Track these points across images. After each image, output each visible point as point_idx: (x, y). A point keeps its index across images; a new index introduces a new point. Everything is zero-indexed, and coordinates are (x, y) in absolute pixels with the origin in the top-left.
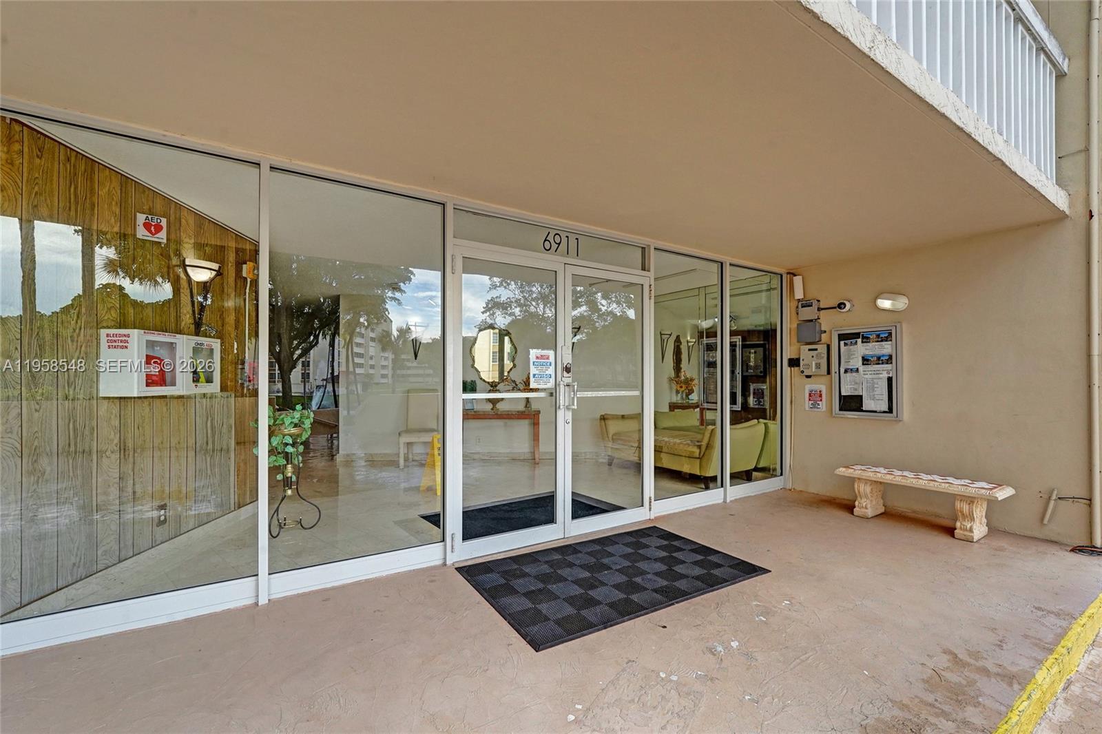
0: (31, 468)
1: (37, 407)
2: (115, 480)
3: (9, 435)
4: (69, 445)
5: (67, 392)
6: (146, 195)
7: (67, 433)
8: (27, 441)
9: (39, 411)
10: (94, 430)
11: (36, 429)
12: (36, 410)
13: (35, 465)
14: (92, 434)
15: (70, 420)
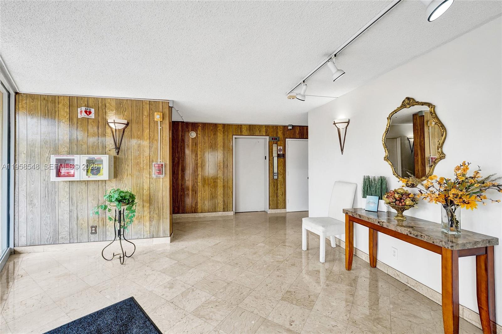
0: (30, 202)
1: (33, 183)
2: (67, 212)
3: (22, 191)
4: (45, 196)
5: (44, 178)
6: (83, 100)
7: (45, 192)
8: (28, 194)
9: (33, 184)
10: (56, 192)
11: (32, 190)
12: (32, 184)
13: (32, 202)
14: (56, 193)
15: (46, 188)
